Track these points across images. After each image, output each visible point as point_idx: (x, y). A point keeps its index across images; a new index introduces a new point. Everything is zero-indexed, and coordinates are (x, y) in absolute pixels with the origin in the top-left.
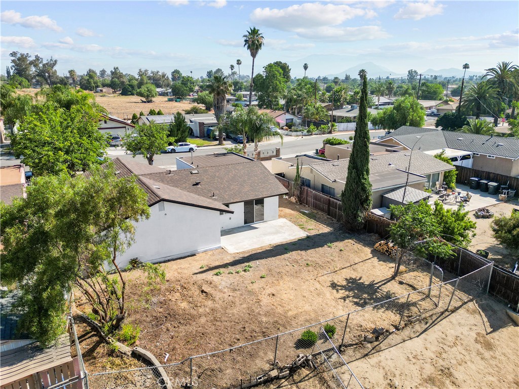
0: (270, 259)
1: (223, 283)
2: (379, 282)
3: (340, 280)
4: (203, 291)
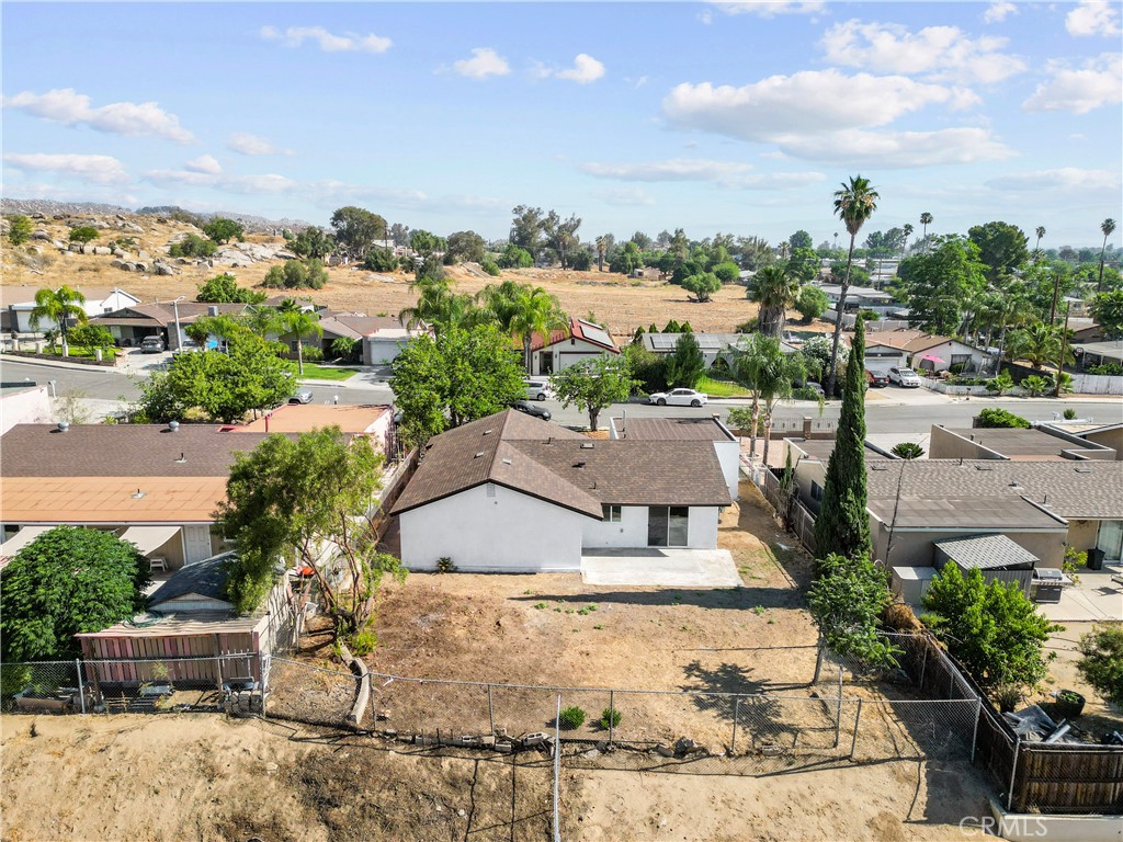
0: (635, 605)
1: (536, 620)
2: (775, 685)
3: (712, 664)
4: (498, 623)
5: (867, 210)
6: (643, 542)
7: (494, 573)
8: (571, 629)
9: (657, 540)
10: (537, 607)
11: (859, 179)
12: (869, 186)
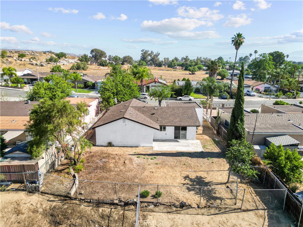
0: (169, 157)
1: (137, 161)
2: (214, 183)
3: (193, 176)
4: (124, 162)
5: (242, 43)
6: (173, 138)
7: (126, 147)
8: (148, 164)
9: (177, 137)
10: (137, 157)
11: (239, 34)
12: (242, 36)
